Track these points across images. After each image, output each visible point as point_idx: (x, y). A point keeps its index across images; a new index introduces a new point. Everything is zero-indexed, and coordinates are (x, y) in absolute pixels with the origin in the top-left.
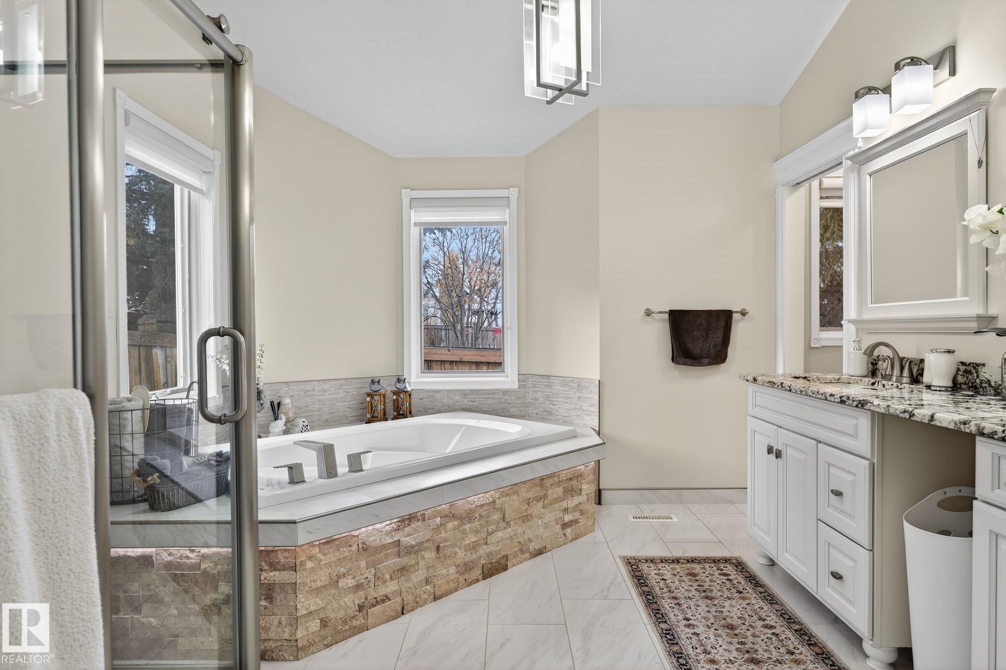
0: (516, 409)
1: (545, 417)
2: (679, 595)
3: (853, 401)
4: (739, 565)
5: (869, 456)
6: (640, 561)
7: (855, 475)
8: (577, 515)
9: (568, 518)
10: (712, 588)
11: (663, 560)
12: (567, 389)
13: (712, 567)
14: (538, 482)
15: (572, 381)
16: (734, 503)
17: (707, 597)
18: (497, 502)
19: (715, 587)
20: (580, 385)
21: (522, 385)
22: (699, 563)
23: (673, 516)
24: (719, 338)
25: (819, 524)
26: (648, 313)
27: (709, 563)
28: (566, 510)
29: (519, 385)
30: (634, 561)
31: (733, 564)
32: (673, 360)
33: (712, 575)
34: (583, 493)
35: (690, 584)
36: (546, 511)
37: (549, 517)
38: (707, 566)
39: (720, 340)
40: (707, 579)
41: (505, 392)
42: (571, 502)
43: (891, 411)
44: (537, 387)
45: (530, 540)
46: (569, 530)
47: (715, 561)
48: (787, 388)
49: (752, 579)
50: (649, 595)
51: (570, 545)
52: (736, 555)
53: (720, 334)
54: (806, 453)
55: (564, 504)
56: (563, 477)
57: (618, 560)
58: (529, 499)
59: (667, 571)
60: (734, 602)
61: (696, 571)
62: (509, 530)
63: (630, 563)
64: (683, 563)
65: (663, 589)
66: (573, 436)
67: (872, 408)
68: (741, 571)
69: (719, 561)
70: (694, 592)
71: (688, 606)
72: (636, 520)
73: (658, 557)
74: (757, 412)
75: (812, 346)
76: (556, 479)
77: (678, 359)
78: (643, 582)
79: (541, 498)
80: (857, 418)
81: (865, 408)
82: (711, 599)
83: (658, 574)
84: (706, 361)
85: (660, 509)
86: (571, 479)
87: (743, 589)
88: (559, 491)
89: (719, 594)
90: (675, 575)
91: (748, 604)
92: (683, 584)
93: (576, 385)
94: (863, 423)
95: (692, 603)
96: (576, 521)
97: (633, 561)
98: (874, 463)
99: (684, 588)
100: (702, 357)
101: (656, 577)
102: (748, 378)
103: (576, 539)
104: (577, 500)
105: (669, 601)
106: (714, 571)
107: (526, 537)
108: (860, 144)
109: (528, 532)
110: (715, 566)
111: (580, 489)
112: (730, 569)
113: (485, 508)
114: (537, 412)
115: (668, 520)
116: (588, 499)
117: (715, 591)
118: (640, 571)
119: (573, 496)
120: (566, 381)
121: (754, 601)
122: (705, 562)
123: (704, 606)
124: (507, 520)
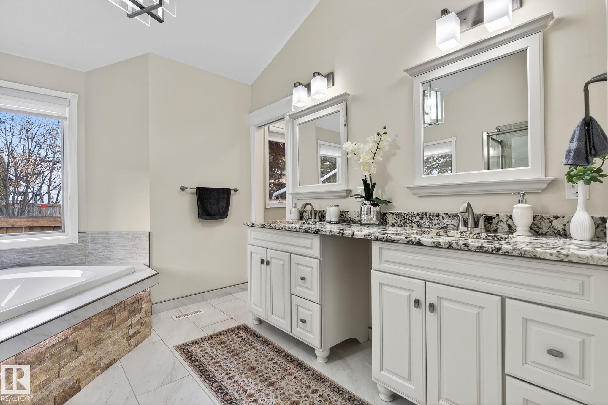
0: (77, 259)
1: (103, 261)
2: (219, 359)
3: (312, 230)
4: (245, 328)
5: (319, 257)
6: (188, 345)
7: (312, 268)
8: (138, 327)
9: (131, 332)
10: (236, 348)
11: (203, 340)
12: (123, 240)
13: (232, 335)
14: (108, 311)
15: (128, 234)
16: (232, 294)
17: (235, 355)
18: (70, 337)
19: (237, 347)
20: (134, 236)
21: (81, 240)
22: (224, 334)
23: (201, 310)
24: (224, 203)
25: (292, 296)
26: (183, 189)
27: (230, 332)
28: (130, 327)
29: (79, 241)
30: (185, 347)
31: (242, 329)
32: (199, 217)
33: (233, 340)
34: (143, 310)
35: (223, 349)
36: (114, 331)
37: (117, 335)
38: (229, 335)
39: (225, 205)
40: (231, 343)
41: (66, 247)
42: (134, 320)
43: (333, 233)
44: (96, 241)
45: (101, 359)
46: (132, 340)
47: (232, 330)
48: (274, 227)
49: (254, 335)
50: (200, 367)
51: (134, 350)
52: (242, 323)
53: (225, 201)
54: (284, 260)
55: (129, 323)
56: (128, 303)
57: (174, 350)
58: (100, 327)
59: (206, 346)
60: (249, 352)
61: (224, 340)
62: (82, 358)
63: (182, 349)
64: (215, 338)
65: (208, 359)
66: (133, 272)
67: (322, 233)
68: (247, 332)
69: (234, 329)
70: (227, 355)
71: (226, 364)
72: (179, 318)
73: (199, 339)
74: (254, 242)
75: (266, 208)
76: (122, 306)
77: (202, 216)
78: (194, 359)
79: (110, 323)
80: (313, 239)
81: (318, 233)
82: (237, 355)
83: (202, 350)
84: (218, 216)
85: (192, 308)
86: (133, 303)
87: (252, 342)
88: (125, 314)
89: (240, 350)
90: (212, 347)
91: (257, 350)
92: (219, 351)
93: (131, 236)
94: (316, 241)
95: (227, 362)
96: (138, 332)
97: (183, 347)
98: (321, 260)
99: (219, 354)
100: (215, 215)
101: (201, 352)
102: (249, 224)
103: (138, 344)
104: (138, 316)
105: (214, 366)
106: (233, 337)
107: (97, 357)
108: (293, 110)
109: (99, 352)
110: (233, 333)
111: (141, 308)
112: (241, 333)
113: (57, 346)
114: (96, 259)
115: (199, 313)
116: (146, 314)
117: (238, 349)
118: (190, 352)
119: (135, 315)
120: (121, 234)
121: (259, 347)
122: (227, 333)
123: (235, 361)
124: (79, 350)
